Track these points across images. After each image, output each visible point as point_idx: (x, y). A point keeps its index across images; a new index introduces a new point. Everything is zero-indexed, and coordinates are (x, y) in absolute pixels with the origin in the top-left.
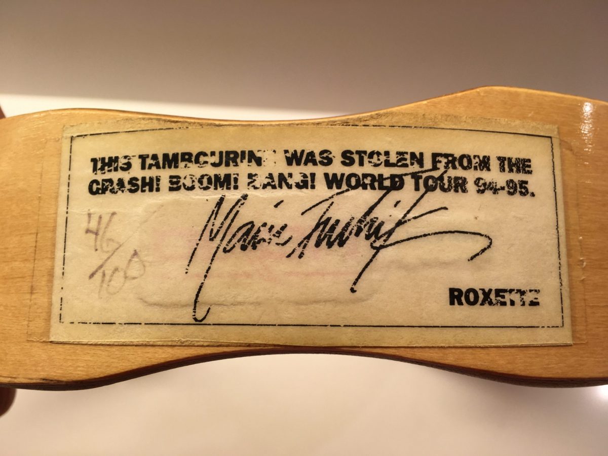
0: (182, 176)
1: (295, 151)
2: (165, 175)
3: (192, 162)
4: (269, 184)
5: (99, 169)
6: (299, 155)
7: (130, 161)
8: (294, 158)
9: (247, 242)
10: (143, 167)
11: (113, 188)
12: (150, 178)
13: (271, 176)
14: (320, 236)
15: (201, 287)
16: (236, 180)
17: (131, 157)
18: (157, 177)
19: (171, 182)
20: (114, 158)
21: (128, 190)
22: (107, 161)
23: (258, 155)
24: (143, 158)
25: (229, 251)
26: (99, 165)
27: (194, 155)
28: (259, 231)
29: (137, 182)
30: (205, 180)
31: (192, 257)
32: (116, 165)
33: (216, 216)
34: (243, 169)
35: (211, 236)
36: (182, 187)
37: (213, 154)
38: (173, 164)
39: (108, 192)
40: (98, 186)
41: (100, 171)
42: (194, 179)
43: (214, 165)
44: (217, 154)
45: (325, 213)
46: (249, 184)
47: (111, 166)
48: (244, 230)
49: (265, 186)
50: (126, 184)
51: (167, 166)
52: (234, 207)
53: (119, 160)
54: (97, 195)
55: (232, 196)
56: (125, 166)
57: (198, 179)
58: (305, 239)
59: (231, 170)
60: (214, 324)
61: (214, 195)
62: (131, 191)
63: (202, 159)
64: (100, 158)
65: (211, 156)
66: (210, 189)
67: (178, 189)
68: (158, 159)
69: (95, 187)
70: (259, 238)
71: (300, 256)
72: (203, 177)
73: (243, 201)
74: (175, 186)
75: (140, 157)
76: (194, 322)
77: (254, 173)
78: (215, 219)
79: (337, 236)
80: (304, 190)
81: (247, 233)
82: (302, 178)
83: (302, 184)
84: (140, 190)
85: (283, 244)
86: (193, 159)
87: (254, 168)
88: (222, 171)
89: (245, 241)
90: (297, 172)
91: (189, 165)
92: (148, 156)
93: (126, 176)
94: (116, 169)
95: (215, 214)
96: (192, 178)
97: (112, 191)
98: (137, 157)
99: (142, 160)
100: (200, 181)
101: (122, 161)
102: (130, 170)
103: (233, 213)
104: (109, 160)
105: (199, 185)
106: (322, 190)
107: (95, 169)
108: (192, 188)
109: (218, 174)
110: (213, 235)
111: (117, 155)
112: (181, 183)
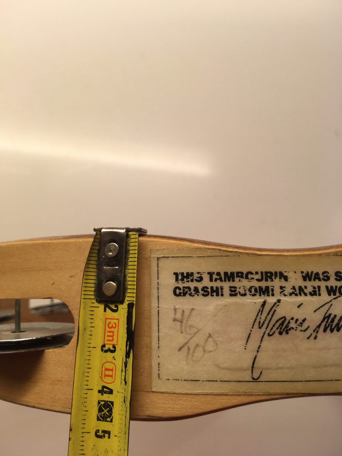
0: (238, 287)
1: (308, 272)
2: (226, 285)
3: (243, 278)
4: (293, 293)
5: (180, 280)
6: (310, 274)
7: (201, 275)
8: (307, 277)
9: (282, 329)
10: (211, 280)
11: (191, 293)
12: (216, 287)
13: (294, 288)
14: (326, 325)
15: (255, 358)
16: (273, 290)
17: (202, 273)
18: (221, 287)
19: (230, 290)
20: (190, 273)
21: (201, 294)
22: (185, 275)
23: (285, 274)
24: (211, 274)
25: (271, 335)
26: (180, 277)
27: (245, 273)
28: (289, 322)
29: (208, 290)
30: (253, 290)
31: (248, 339)
32: (192, 278)
33: (262, 313)
34: (277, 283)
35: (259, 325)
36: (238, 294)
37: (257, 273)
38: (231, 279)
39: (187, 295)
40: (180, 291)
41: (181, 281)
42: (246, 289)
43: (258, 280)
44: (260, 273)
45: (328, 311)
46: (281, 293)
47: (189, 278)
48: (280, 322)
49: (291, 294)
50: (200, 290)
51: (227, 280)
52: (272, 307)
53: (194, 275)
54: (180, 297)
55: (271, 300)
56: (199, 279)
57: (248, 289)
58: (317, 327)
59: (269, 284)
60: (265, 382)
61: (259, 300)
62: (203, 295)
63: (250, 276)
64: (180, 273)
65: (256, 274)
66: (257, 296)
67: (236, 295)
68: (221, 275)
69: (178, 291)
70: (289, 327)
71: (315, 338)
72: (251, 287)
73: (278, 304)
74: (233, 293)
75: (209, 273)
76: (252, 380)
77: (283, 286)
78: (261, 315)
79: (336, 325)
80: (315, 296)
81: (282, 324)
82: (313, 289)
83: (313, 293)
84: (210, 294)
85: (305, 331)
86: (244, 276)
87: (283, 283)
88: (263, 284)
89: (281, 329)
90: (310, 285)
91: (242, 279)
92: (214, 273)
93: (200, 286)
94: (192, 281)
95: (261, 311)
96: (244, 288)
97: (191, 295)
98: (207, 273)
99: (210, 275)
100: (250, 290)
101: (196, 276)
102: (202, 282)
103: (272, 311)
104: (187, 274)
105: (249, 293)
106: (325, 297)
107: (177, 280)
108: (245, 295)
109: (261, 286)
110: (261, 325)
111: (192, 272)
112: (237, 292)
